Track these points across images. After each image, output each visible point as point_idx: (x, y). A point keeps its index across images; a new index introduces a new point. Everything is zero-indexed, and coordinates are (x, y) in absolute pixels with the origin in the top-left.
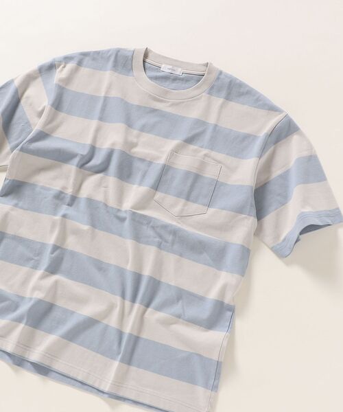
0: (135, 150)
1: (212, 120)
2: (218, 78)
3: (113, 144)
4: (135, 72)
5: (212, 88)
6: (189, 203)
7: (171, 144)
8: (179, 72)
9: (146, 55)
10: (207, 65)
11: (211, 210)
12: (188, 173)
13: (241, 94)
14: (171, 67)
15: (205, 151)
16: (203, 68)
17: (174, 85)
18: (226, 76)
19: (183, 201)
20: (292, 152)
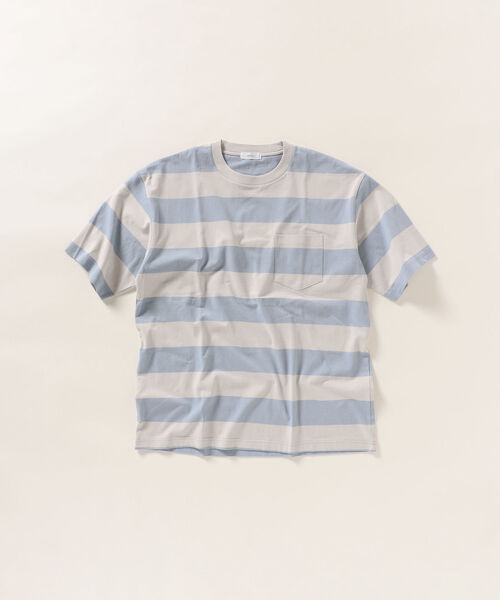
0: (243, 241)
1: (302, 195)
2: (296, 155)
3: (223, 242)
4: (218, 167)
5: (293, 165)
6: (306, 276)
7: (274, 227)
8: (258, 156)
9: (223, 148)
10: (282, 144)
11: (326, 277)
12: (297, 251)
13: (319, 164)
14: (249, 154)
15: (304, 226)
16: (279, 147)
17: (257, 170)
18: (302, 150)
19: (300, 276)
20: (378, 208)
